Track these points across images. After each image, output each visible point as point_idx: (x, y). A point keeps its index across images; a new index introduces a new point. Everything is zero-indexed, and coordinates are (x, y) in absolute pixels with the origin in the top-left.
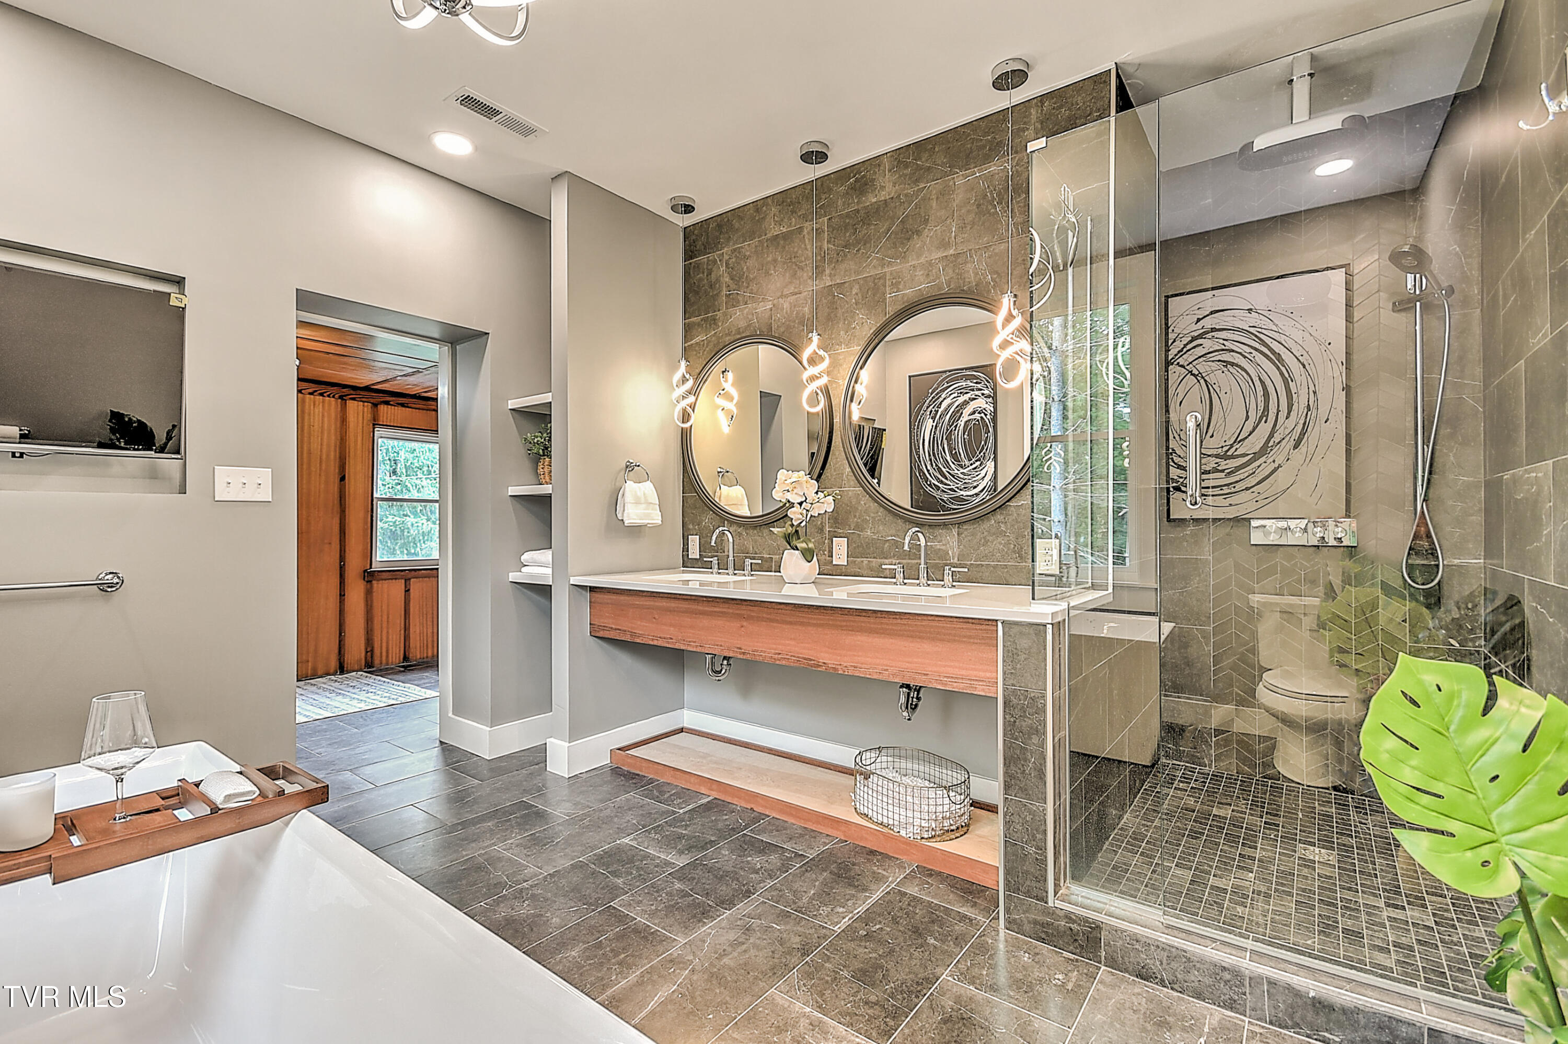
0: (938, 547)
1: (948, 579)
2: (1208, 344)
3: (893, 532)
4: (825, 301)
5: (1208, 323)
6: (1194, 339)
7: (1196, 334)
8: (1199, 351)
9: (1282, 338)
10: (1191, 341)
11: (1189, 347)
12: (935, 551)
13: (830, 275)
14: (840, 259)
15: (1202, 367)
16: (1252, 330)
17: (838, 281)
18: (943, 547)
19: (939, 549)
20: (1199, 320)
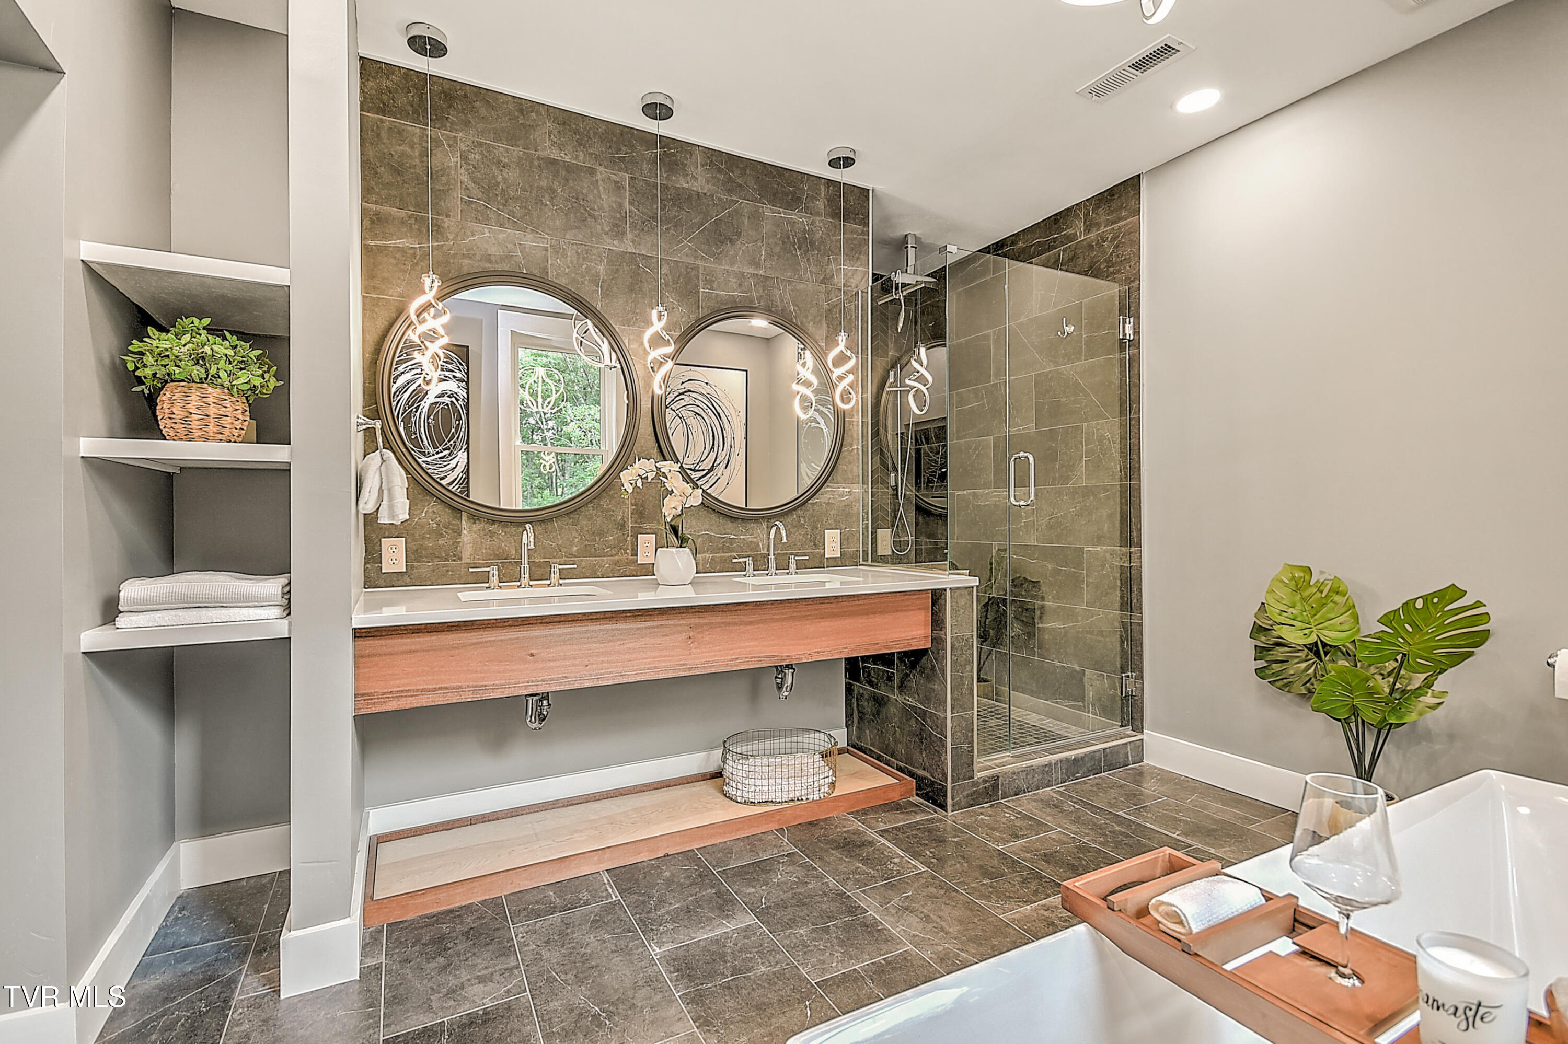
0: (750, 540)
1: (793, 566)
2: (687, 399)
3: (707, 526)
4: (626, 268)
5: (688, 386)
6: (680, 394)
7: (681, 391)
8: (683, 403)
9: (720, 404)
10: (678, 396)
11: (677, 398)
12: (747, 543)
13: (633, 242)
14: (646, 229)
15: (684, 413)
16: (708, 396)
17: (643, 252)
18: (755, 540)
19: (751, 542)
20: (683, 383)
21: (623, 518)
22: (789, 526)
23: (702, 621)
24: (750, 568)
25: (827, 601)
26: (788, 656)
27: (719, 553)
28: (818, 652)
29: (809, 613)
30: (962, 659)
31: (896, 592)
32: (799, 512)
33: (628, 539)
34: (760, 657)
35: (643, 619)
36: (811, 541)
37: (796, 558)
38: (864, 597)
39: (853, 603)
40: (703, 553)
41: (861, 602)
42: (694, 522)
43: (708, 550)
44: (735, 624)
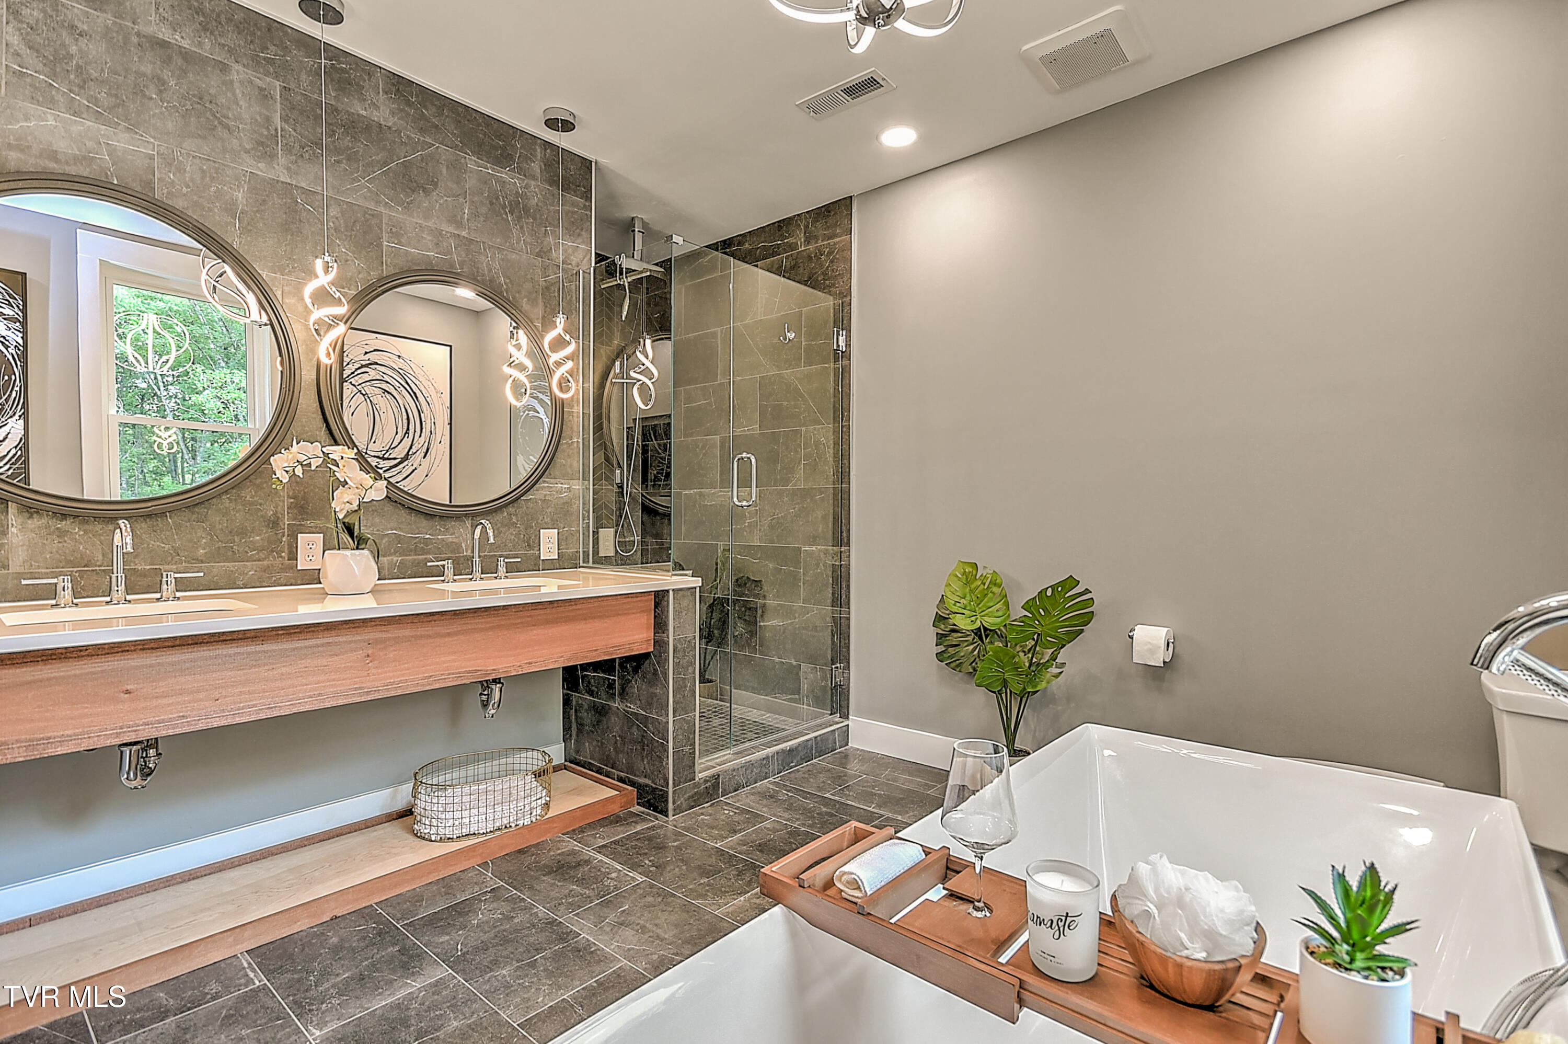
0: (450, 540)
1: (502, 570)
2: (372, 373)
3: (392, 524)
5: (374, 357)
6: (362, 366)
7: (364, 363)
8: (366, 377)
9: (417, 383)
10: (359, 368)
11: (359, 371)
12: (447, 544)
14: (307, 156)
15: (368, 389)
16: (400, 371)
17: (303, 185)
18: (455, 540)
19: (452, 542)
20: (366, 353)
21: (275, 514)
22: (499, 525)
23: (384, 635)
24: (449, 572)
25: (541, 607)
26: (494, 670)
27: (410, 555)
28: (530, 663)
29: (519, 621)
30: (685, 661)
31: (616, 595)
32: (511, 509)
33: (284, 539)
34: (459, 673)
35: (302, 636)
36: (524, 541)
37: (506, 560)
38: (582, 601)
39: (571, 608)
40: (391, 555)
41: (579, 607)
42: (377, 520)
43: (395, 552)
44: (429, 636)
